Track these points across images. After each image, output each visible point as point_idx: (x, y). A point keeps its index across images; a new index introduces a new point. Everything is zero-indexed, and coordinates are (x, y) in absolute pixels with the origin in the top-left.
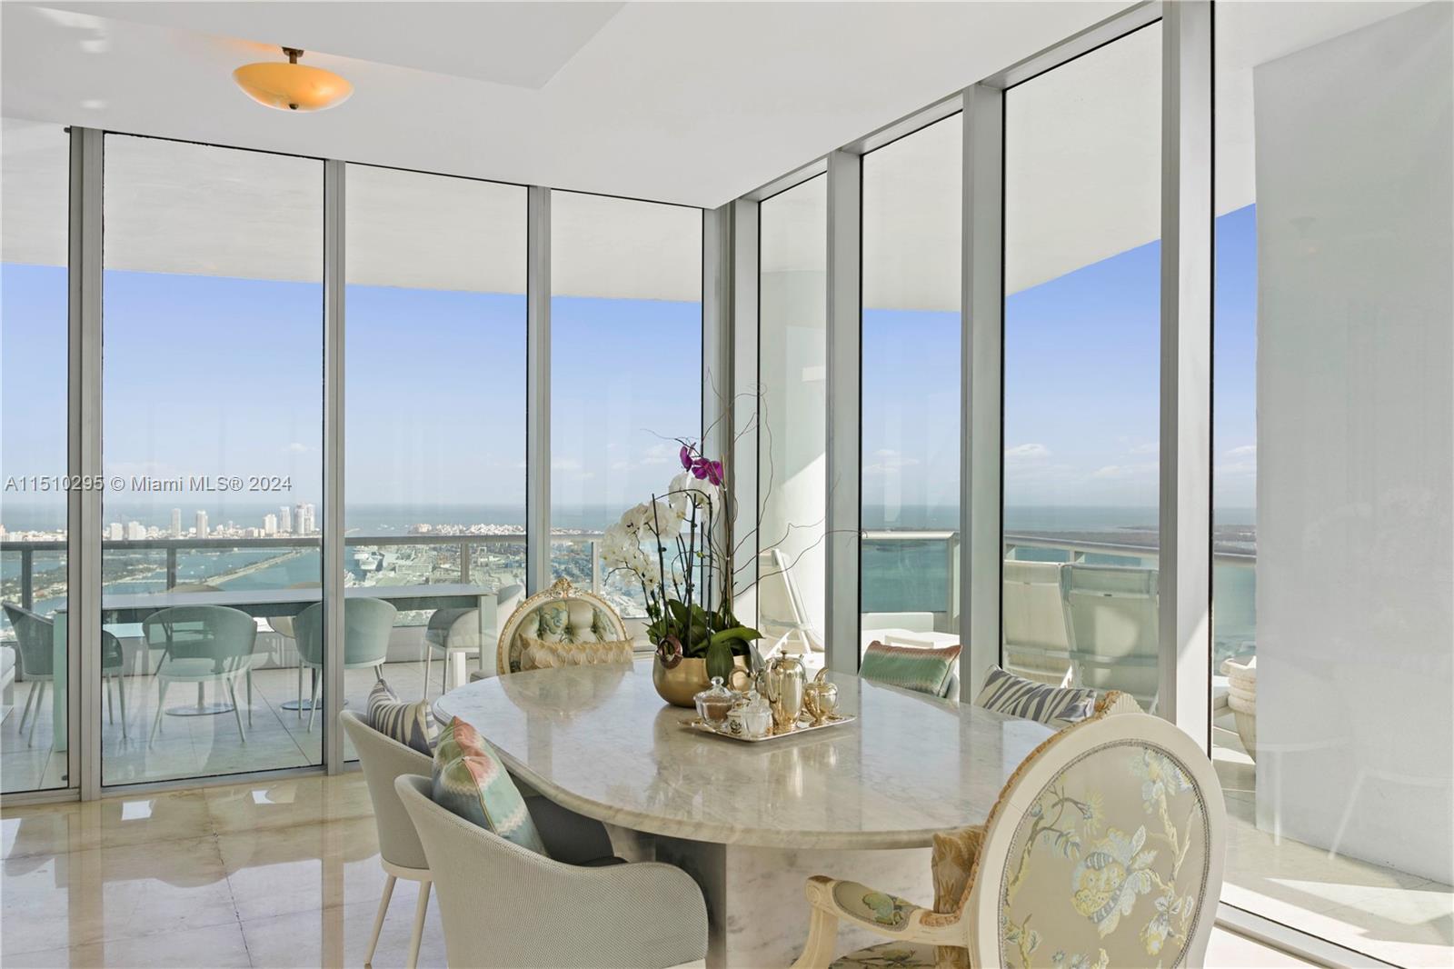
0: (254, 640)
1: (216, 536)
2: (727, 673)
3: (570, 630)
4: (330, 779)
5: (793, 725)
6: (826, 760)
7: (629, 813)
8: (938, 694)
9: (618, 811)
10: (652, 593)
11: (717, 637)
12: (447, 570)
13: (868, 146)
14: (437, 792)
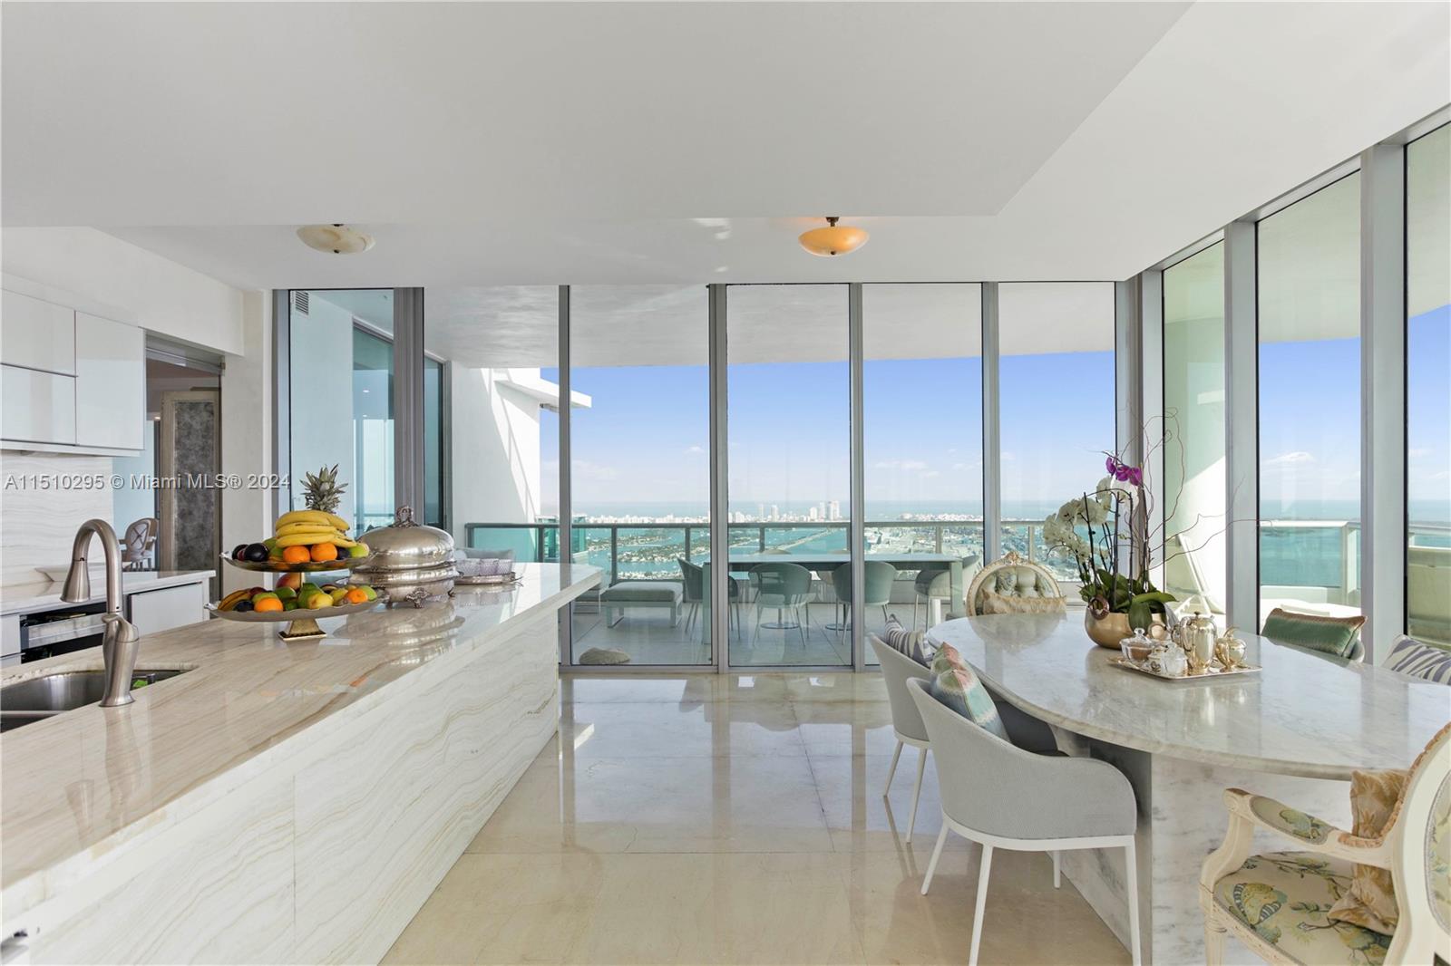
0: (810, 585)
1: (783, 520)
2: (1147, 625)
3: (1018, 588)
4: (857, 675)
5: (1206, 670)
6: (1235, 699)
7: (1073, 721)
8: (1342, 656)
9: (1065, 719)
10: (1084, 564)
11: (1137, 599)
12: (923, 544)
13: (1262, 214)
14: (934, 691)
